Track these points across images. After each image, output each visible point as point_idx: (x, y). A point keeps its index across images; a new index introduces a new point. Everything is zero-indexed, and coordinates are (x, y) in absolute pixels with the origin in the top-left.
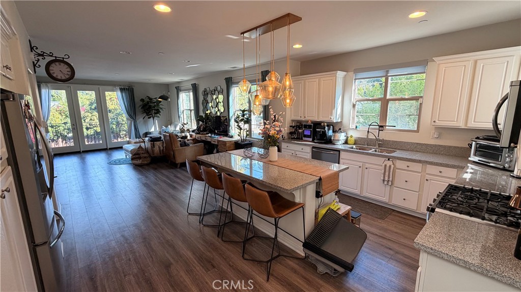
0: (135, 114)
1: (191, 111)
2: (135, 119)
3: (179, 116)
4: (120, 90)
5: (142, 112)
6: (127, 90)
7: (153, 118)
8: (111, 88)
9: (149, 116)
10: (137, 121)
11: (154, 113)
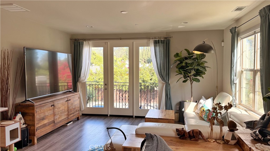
0: (168, 75)
1: (255, 72)
2: (168, 82)
3: (232, 82)
4: (154, 43)
5: (177, 72)
6: (162, 43)
7: (191, 81)
8: (145, 41)
9: (186, 78)
10: (169, 84)
11: (193, 75)
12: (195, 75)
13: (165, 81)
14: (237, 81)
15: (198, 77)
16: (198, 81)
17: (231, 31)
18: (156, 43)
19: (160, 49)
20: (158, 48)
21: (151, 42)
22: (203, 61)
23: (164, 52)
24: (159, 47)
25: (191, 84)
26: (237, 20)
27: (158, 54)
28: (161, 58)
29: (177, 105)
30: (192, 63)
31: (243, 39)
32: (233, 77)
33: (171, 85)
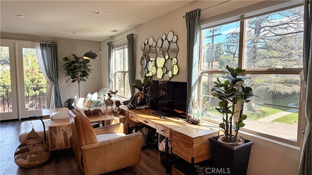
0: (57, 76)
1: (124, 73)
2: (57, 82)
3: (110, 80)
4: (41, 46)
5: (65, 73)
6: (49, 47)
7: (78, 81)
8: (30, 43)
9: (74, 79)
10: (58, 85)
11: (79, 76)
12: (81, 76)
13: (54, 82)
14: (113, 80)
15: (85, 78)
16: (85, 80)
17: (108, 44)
18: (43, 46)
19: (47, 52)
20: (44, 51)
21: (37, 45)
22: (88, 65)
23: (51, 54)
24: (46, 50)
25: (79, 83)
26: (112, 37)
27: (45, 57)
28: (49, 60)
29: (66, 102)
30: (79, 66)
31: (116, 51)
32: (110, 77)
33: (60, 86)
